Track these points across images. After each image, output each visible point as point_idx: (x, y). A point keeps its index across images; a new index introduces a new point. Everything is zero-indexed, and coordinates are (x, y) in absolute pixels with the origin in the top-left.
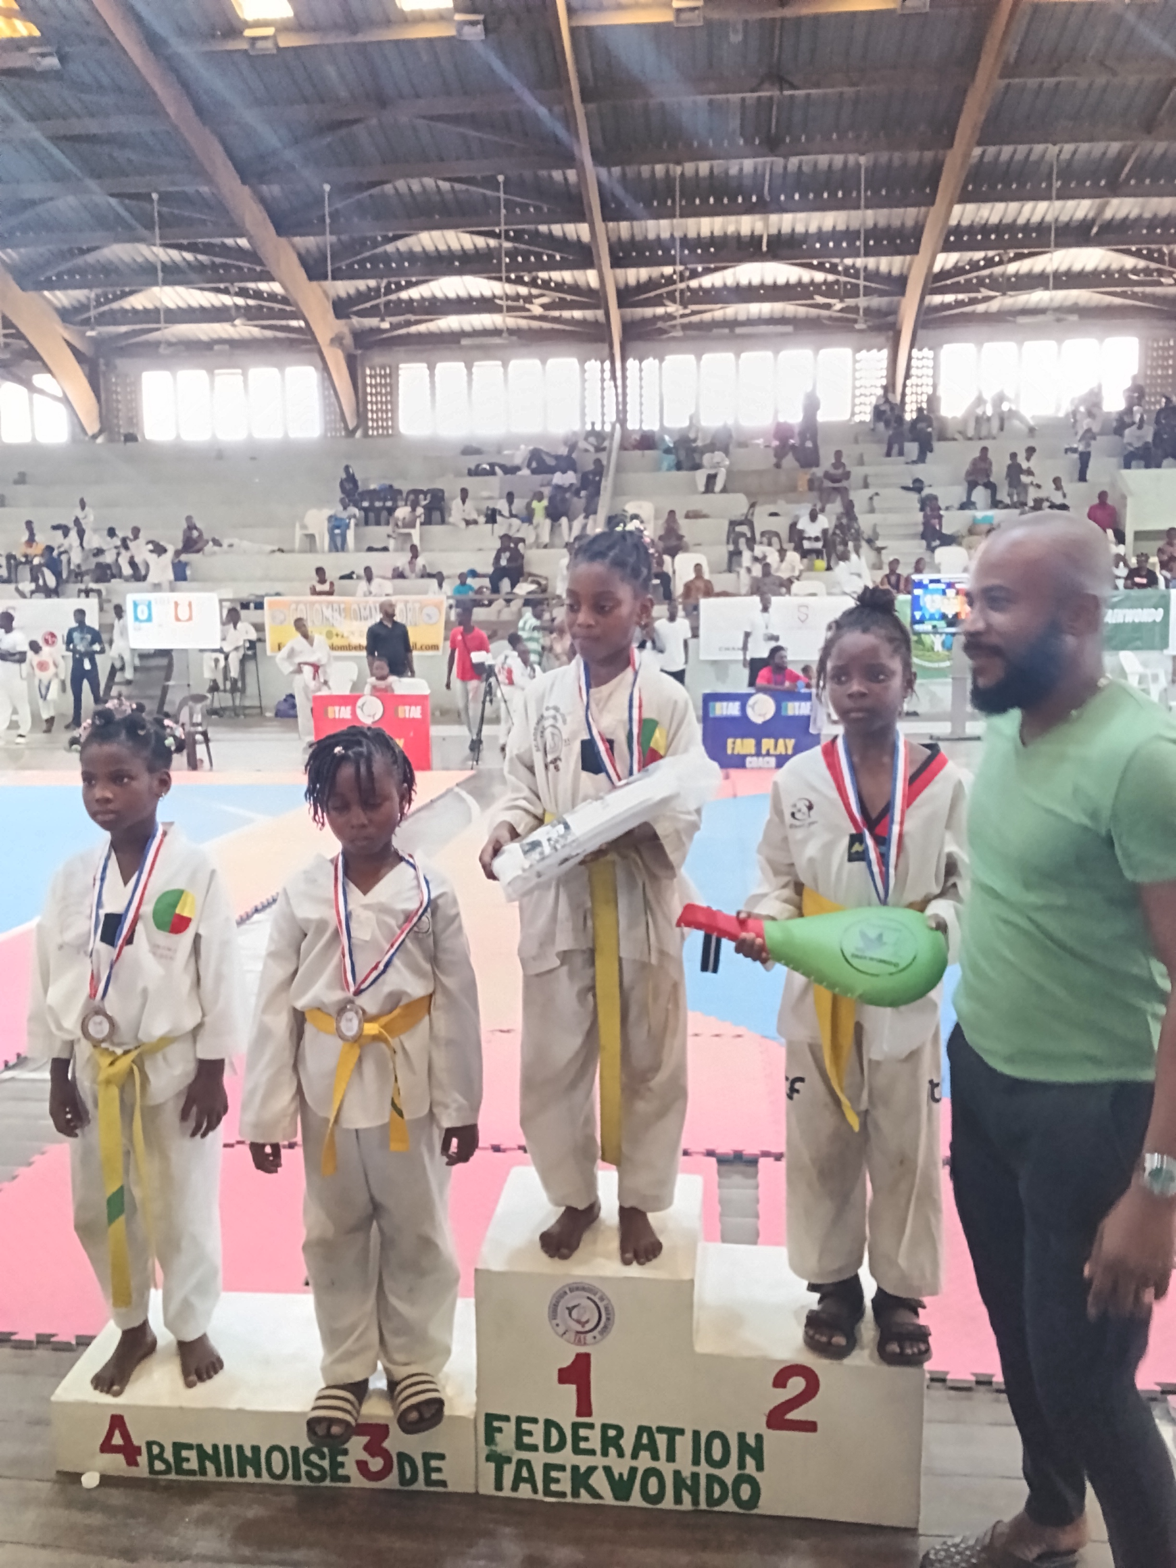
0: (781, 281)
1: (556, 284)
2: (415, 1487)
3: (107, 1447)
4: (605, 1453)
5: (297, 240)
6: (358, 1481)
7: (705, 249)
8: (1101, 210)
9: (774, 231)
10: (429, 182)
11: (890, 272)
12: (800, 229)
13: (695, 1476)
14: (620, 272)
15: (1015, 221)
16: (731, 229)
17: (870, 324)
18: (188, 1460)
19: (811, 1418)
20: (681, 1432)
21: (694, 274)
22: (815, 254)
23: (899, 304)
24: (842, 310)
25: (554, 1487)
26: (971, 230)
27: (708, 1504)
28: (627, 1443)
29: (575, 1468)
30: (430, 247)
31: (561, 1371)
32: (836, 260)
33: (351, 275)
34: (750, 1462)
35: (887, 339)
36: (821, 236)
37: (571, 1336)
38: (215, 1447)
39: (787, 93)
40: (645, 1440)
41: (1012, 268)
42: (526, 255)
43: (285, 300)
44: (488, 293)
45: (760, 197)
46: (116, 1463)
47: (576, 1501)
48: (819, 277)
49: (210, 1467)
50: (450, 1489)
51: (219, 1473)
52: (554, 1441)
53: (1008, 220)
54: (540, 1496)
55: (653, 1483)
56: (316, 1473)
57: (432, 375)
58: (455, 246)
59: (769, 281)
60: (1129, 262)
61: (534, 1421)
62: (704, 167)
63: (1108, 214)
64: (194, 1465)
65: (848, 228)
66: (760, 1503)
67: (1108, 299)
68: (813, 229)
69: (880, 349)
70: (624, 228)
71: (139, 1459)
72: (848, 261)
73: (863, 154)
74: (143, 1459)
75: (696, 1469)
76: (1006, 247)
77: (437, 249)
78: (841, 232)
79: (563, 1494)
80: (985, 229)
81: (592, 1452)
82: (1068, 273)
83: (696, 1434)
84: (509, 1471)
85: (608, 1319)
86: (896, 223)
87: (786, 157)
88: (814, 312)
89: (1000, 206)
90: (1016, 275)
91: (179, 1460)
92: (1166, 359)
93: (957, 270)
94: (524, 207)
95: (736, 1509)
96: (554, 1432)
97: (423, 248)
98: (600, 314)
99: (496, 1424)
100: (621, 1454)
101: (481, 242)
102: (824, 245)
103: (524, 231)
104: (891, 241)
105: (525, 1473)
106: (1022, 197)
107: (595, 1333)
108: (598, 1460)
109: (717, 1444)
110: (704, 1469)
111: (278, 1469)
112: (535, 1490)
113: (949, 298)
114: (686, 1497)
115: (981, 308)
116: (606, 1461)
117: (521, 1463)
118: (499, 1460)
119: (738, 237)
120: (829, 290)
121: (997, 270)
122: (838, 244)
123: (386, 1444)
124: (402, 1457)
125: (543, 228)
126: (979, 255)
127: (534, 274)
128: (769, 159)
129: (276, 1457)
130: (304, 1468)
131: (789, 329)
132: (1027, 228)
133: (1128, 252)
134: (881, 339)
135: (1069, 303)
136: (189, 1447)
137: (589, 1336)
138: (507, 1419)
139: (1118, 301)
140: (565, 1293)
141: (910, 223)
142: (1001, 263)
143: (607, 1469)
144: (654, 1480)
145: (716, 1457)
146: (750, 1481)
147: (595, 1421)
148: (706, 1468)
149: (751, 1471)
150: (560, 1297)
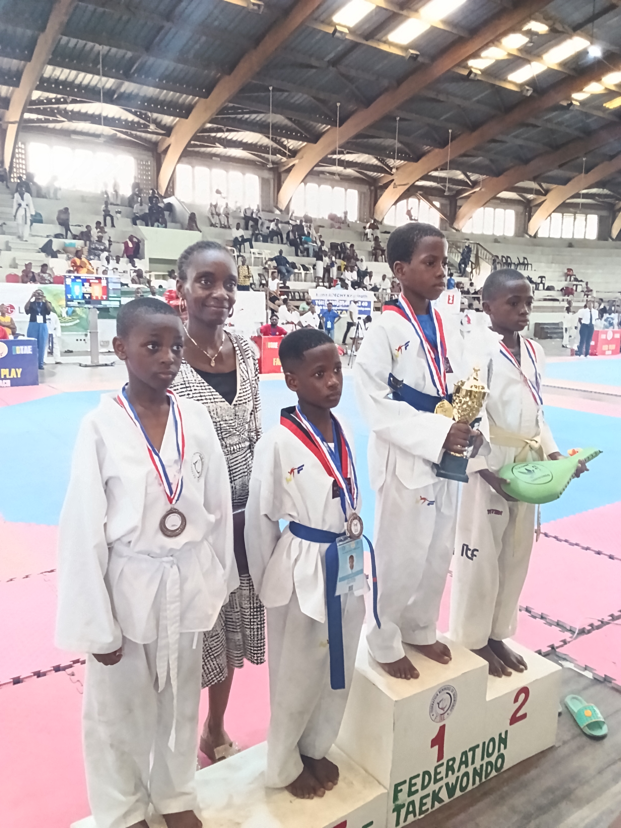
4: (447, 776)
8: (119, 86)
15: (73, 81)
19: (525, 712)
20: (478, 746)
26: (49, 80)
27: (486, 778)
28: (456, 766)
29: (434, 792)
31: (432, 740)
34: (502, 746)
37: (438, 718)
40: (464, 759)
47: (434, 809)
53: (70, 79)
54: (418, 817)
60: (131, 117)
63: (122, 90)
66: (504, 765)
67: (118, 134)
75: (482, 763)
76: (68, 94)
79: (428, 809)
80: (57, 82)
81: (442, 779)
84: (403, 811)
85: (454, 701)
86: (6, 67)
93: (39, 102)
95: (495, 774)
96: (427, 777)
99: (399, 788)
105: (411, 809)
106: (78, 68)
107: (449, 711)
108: (444, 782)
109: (491, 744)
112: (415, 816)
113: (34, 116)
114: (477, 778)
116: (447, 780)
117: (409, 804)
118: (397, 809)
126: (52, 96)
132: (79, 86)
133: (130, 111)
135: (99, 132)
137: (446, 714)
138: (404, 782)
140: (437, 695)
141: (14, 68)
142: (65, 102)
143: (447, 784)
144: (465, 779)
145: (490, 751)
146: (502, 756)
147: (444, 761)
148: (486, 759)
149: (502, 751)
150: (435, 698)
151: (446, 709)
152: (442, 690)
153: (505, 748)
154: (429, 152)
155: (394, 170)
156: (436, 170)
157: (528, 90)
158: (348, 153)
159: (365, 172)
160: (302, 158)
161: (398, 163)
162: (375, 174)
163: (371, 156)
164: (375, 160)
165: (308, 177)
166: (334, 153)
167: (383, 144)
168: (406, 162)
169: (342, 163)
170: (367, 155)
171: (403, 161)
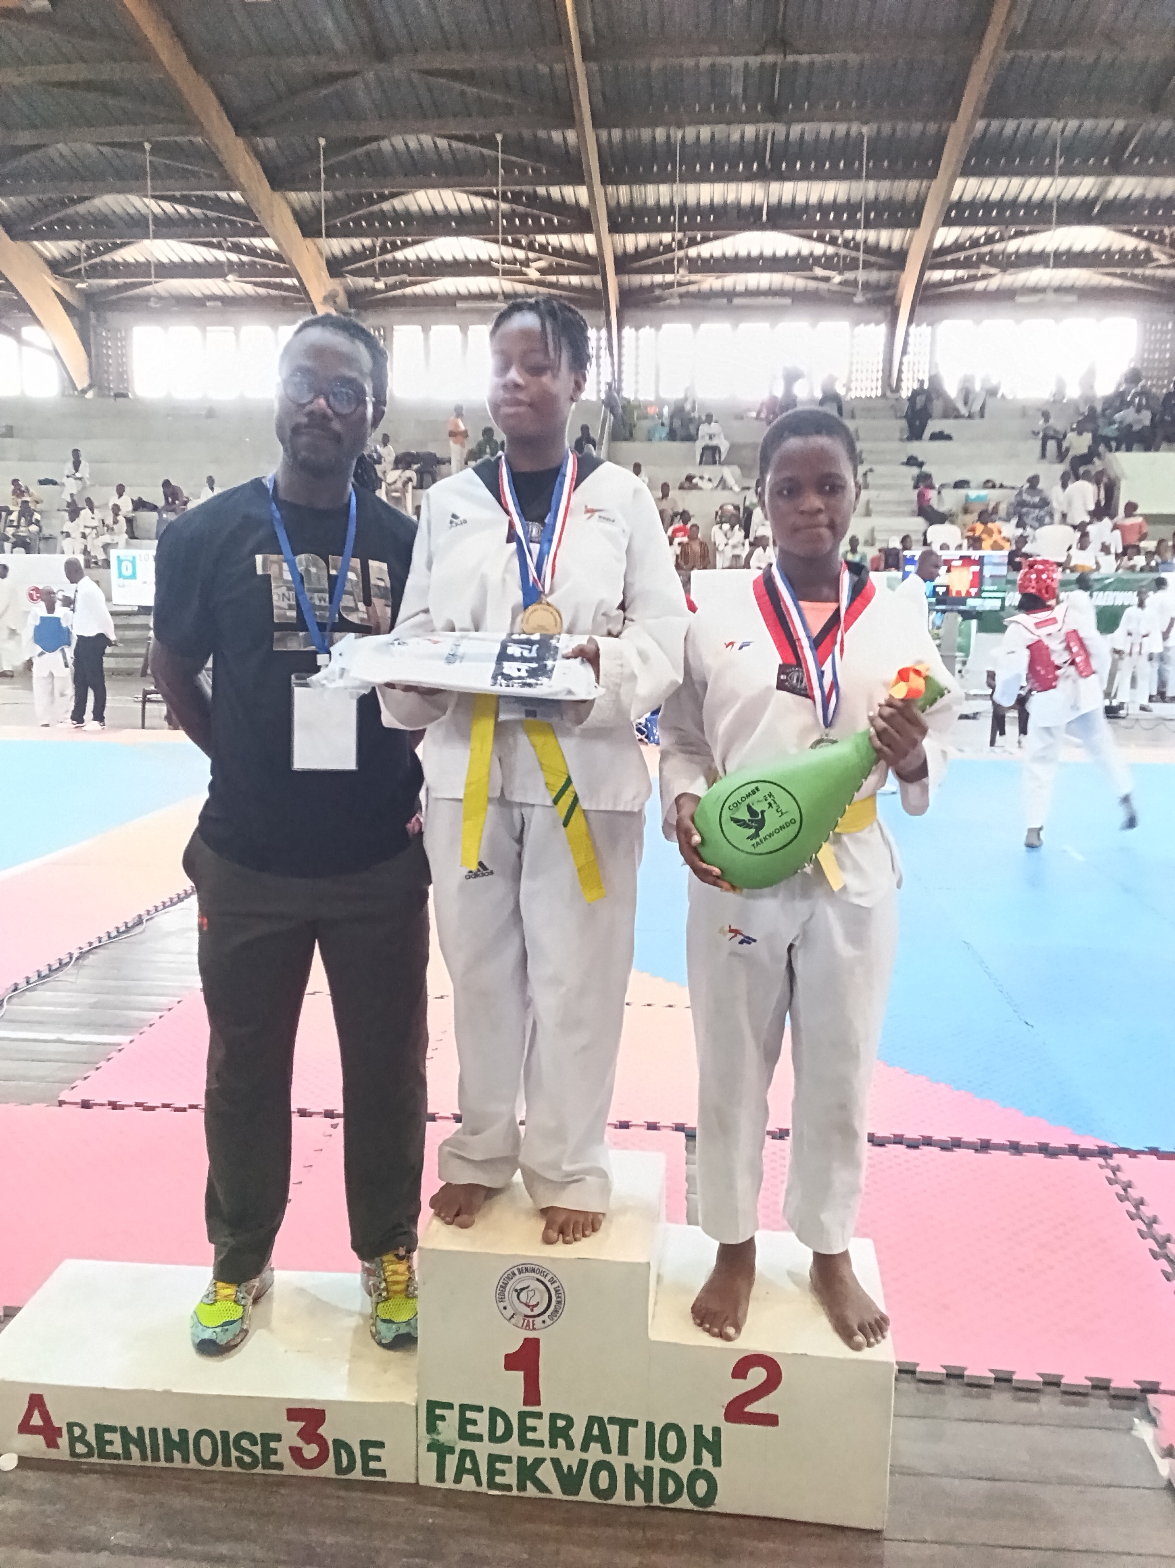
0: (780, 253)
1: (553, 248)
2: (351, 1476)
3: (25, 1427)
5: (292, 195)
6: (292, 1468)
7: (705, 217)
8: (1104, 189)
9: (774, 200)
10: (427, 140)
11: (890, 248)
12: (801, 199)
13: (648, 1470)
14: (618, 238)
15: (1017, 198)
16: (731, 198)
17: (869, 296)
18: (111, 1443)
19: (772, 1411)
20: (635, 1423)
21: (693, 242)
22: (816, 226)
23: (898, 277)
24: (840, 283)
25: (498, 1479)
26: (973, 205)
27: (662, 1501)
28: (577, 1434)
29: (522, 1460)
30: (426, 206)
31: (507, 1356)
32: (836, 232)
33: (345, 233)
34: (707, 1457)
35: (886, 314)
36: (822, 208)
37: (518, 1320)
38: (140, 1430)
39: (790, 58)
40: (596, 1432)
41: (1012, 246)
42: (523, 218)
43: (279, 258)
44: (484, 257)
45: (761, 165)
46: (35, 1445)
47: (522, 1494)
48: (819, 249)
49: (134, 1450)
50: (389, 1478)
51: (144, 1457)
52: (500, 1431)
53: (1010, 196)
54: (484, 1489)
55: (604, 1476)
56: (247, 1459)
57: (427, 338)
58: (452, 206)
59: (768, 253)
60: (1130, 243)
61: (480, 1409)
62: (705, 132)
63: (1110, 194)
64: (117, 1448)
65: (849, 200)
66: (716, 1501)
67: (1107, 281)
68: (813, 200)
69: (878, 323)
70: (623, 193)
71: (60, 1441)
72: (849, 234)
73: (866, 123)
74: (63, 1441)
75: (649, 1463)
76: (1007, 223)
77: (433, 208)
78: (842, 205)
79: (509, 1487)
80: (987, 205)
81: (540, 1443)
82: (1068, 252)
83: (650, 1426)
84: (452, 1462)
85: (559, 1302)
86: (898, 196)
87: (789, 124)
88: (812, 285)
89: (1002, 182)
90: (1017, 253)
91: (102, 1442)
92: (1166, 342)
93: (957, 247)
94: (523, 170)
95: (690, 1506)
96: (500, 1421)
97: (420, 208)
98: (597, 280)
99: (438, 1412)
100: (570, 1446)
101: (478, 203)
102: (825, 215)
103: (521, 193)
104: (892, 214)
105: (468, 1465)
106: (1025, 172)
107: (545, 1317)
108: (546, 1452)
109: (672, 1436)
110: (658, 1463)
111: (207, 1454)
112: (479, 1483)
113: (949, 274)
114: (639, 1491)
115: (980, 285)
116: (554, 1453)
117: (464, 1453)
118: (441, 1450)
119: (738, 206)
120: (828, 262)
121: (998, 247)
122: (838, 216)
123: (321, 1431)
124: (340, 1444)
125: (541, 190)
126: (979, 231)
127: (531, 236)
128: (771, 126)
129: (205, 1441)
130: (234, 1453)
131: (787, 301)
132: (1028, 205)
133: (1129, 232)
134: (879, 315)
135: (1068, 283)
136: (112, 1429)
137: (538, 1321)
138: (450, 1406)
139: (1117, 282)
140: (514, 1273)
141: (911, 197)
142: (1002, 239)
143: (556, 1462)
144: (605, 1474)
145: (672, 1450)
146: (707, 1476)
147: (545, 1411)
148: (661, 1462)
149: (708, 1466)
150: (509, 1278)
151: (537, 1311)
152: (527, 1270)
153: (717, 1462)
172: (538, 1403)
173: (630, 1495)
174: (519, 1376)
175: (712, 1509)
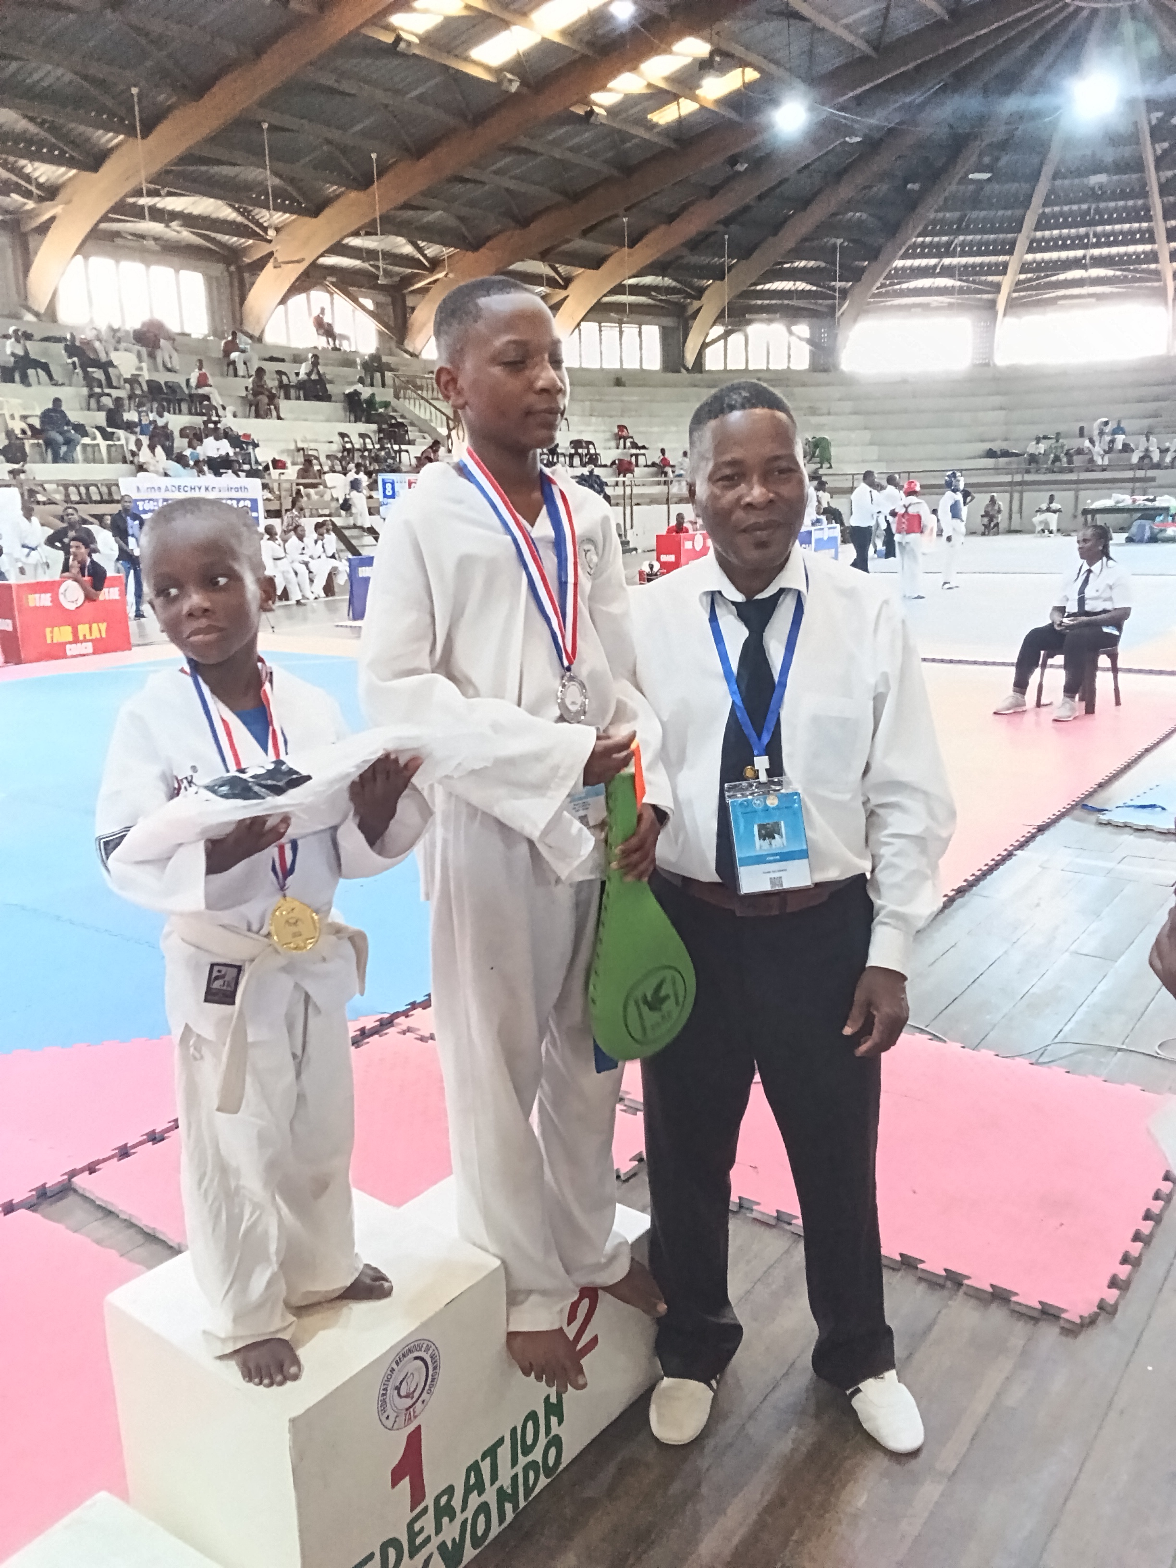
4: (438, 1529)
19: (594, 1333)
20: (501, 1441)
27: (526, 1498)
28: (458, 1499)
31: (393, 1470)
34: (554, 1420)
37: (402, 1419)
40: (472, 1480)
52: (392, 1562)
55: (480, 1522)
61: (370, 1557)
66: (563, 1456)
75: (515, 1471)
81: (428, 1540)
85: (435, 1368)
95: (545, 1482)
96: (391, 1552)
107: (425, 1395)
108: (433, 1545)
109: (530, 1424)
110: (521, 1464)
114: (508, 1507)
116: (440, 1538)
137: (419, 1404)
140: (393, 1370)
143: (442, 1547)
144: (482, 1518)
145: (529, 1441)
146: (555, 1441)
147: (429, 1501)
148: (523, 1461)
149: (555, 1430)
150: (388, 1380)
151: (416, 1395)
152: (404, 1356)
153: (560, 1422)
154: (338, 196)
155: (271, 233)
156: (356, 234)
157: (511, 81)
158: (170, 194)
159: (213, 235)
160: (68, 202)
161: (279, 217)
162: (235, 239)
163: (220, 202)
164: (230, 210)
165: (88, 244)
166: (138, 193)
167: (242, 176)
168: (294, 217)
169: (157, 215)
170: (212, 200)
171: (287, 215)
172: (423, 1497)
173: (502, 1518)
174: (406, 1482)
175: (561, 1467)
